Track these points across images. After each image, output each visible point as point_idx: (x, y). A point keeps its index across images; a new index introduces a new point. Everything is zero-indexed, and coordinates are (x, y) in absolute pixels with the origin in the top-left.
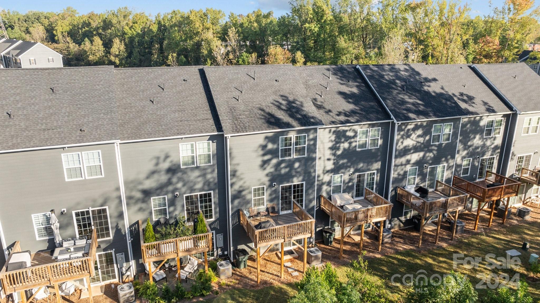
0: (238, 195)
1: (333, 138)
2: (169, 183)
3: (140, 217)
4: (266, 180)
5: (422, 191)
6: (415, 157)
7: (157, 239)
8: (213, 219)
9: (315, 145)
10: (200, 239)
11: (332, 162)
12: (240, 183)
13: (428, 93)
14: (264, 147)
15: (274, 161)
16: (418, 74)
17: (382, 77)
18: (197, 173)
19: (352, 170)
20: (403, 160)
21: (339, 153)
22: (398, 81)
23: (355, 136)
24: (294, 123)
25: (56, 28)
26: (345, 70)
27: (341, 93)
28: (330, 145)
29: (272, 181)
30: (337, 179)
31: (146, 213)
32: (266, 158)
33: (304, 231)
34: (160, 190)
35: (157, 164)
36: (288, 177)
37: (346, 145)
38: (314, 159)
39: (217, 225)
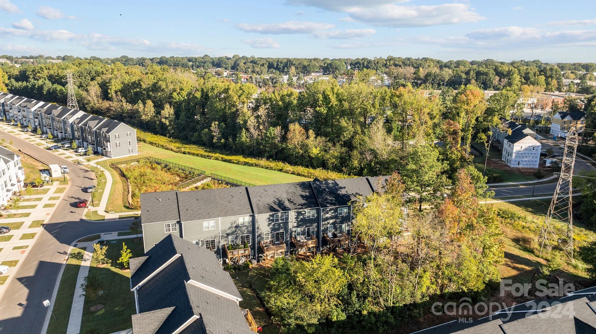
0: (259, 236)
1: (296, 214)
2: (235, 231)
3: (225, 243)
4: (270, 230)
5: (335, 235)
6: (331, 221)
7: (232, 250)
8: (250, 244)
9: (288, 217)
10: (246, 250)
11: (296, 223)
12: (260, 231)
13: (339, 194)
14: (269, 218)
15: (273, 223)
16: (338, 185)
17: (320, 187)
18: (245, 228)
19: (305, 226)
20: (326, 222)
21: (299, 220)
22: (327, 189)
23: (305, 213)
24: (280, 210)
25: (110, 87)
26: (306, 184)
27: (301, 196)
28: (295, 217)
29: (272, 231)
30: (299, 230)
31: (227, 241)
32: (270, 222)
33: (282, 248)
34: (232, 233)
35: (232, 225)
36: (278, 229)
37: (302, 217)
38: (288, 223)
39: (251, 247)
